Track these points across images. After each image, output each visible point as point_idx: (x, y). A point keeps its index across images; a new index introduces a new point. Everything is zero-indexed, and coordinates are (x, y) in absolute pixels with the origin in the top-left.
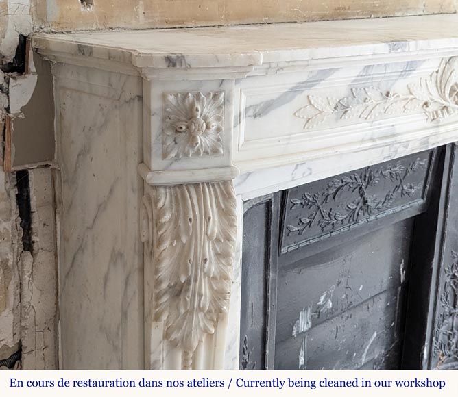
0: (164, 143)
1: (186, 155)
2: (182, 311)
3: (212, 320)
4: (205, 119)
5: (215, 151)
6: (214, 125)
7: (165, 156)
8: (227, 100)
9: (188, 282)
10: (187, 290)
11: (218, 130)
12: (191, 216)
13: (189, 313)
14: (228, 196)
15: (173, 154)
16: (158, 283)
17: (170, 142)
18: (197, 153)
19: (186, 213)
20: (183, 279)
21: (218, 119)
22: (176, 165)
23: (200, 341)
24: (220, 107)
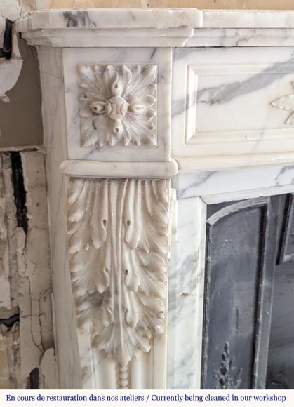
0: (81, 127)
1: (108, 143)
2: (107, 323)
3: (145, 336)
4: (129, 99)
5: (146, 142)
6: (141, 108)
7: (82, 142)
8: (162, 77)
9: (108, 293)
10: (108, 302)
11: (149, 115)
12: (106, 218)
13: (115, 326)
14: (158, 198)
15: (92, 141)
16: (75, 287)
17: (87, 126)
18: (122, 142)
19: (100, 213)
20: (101, 290)
21: (149, 101)
22: (97, 155)
23: (134, 357)
24: (151, 86)
